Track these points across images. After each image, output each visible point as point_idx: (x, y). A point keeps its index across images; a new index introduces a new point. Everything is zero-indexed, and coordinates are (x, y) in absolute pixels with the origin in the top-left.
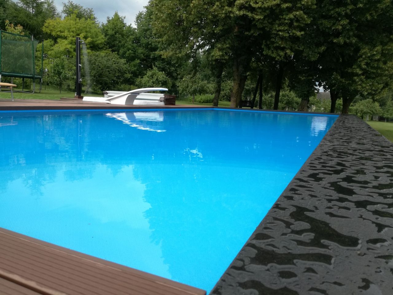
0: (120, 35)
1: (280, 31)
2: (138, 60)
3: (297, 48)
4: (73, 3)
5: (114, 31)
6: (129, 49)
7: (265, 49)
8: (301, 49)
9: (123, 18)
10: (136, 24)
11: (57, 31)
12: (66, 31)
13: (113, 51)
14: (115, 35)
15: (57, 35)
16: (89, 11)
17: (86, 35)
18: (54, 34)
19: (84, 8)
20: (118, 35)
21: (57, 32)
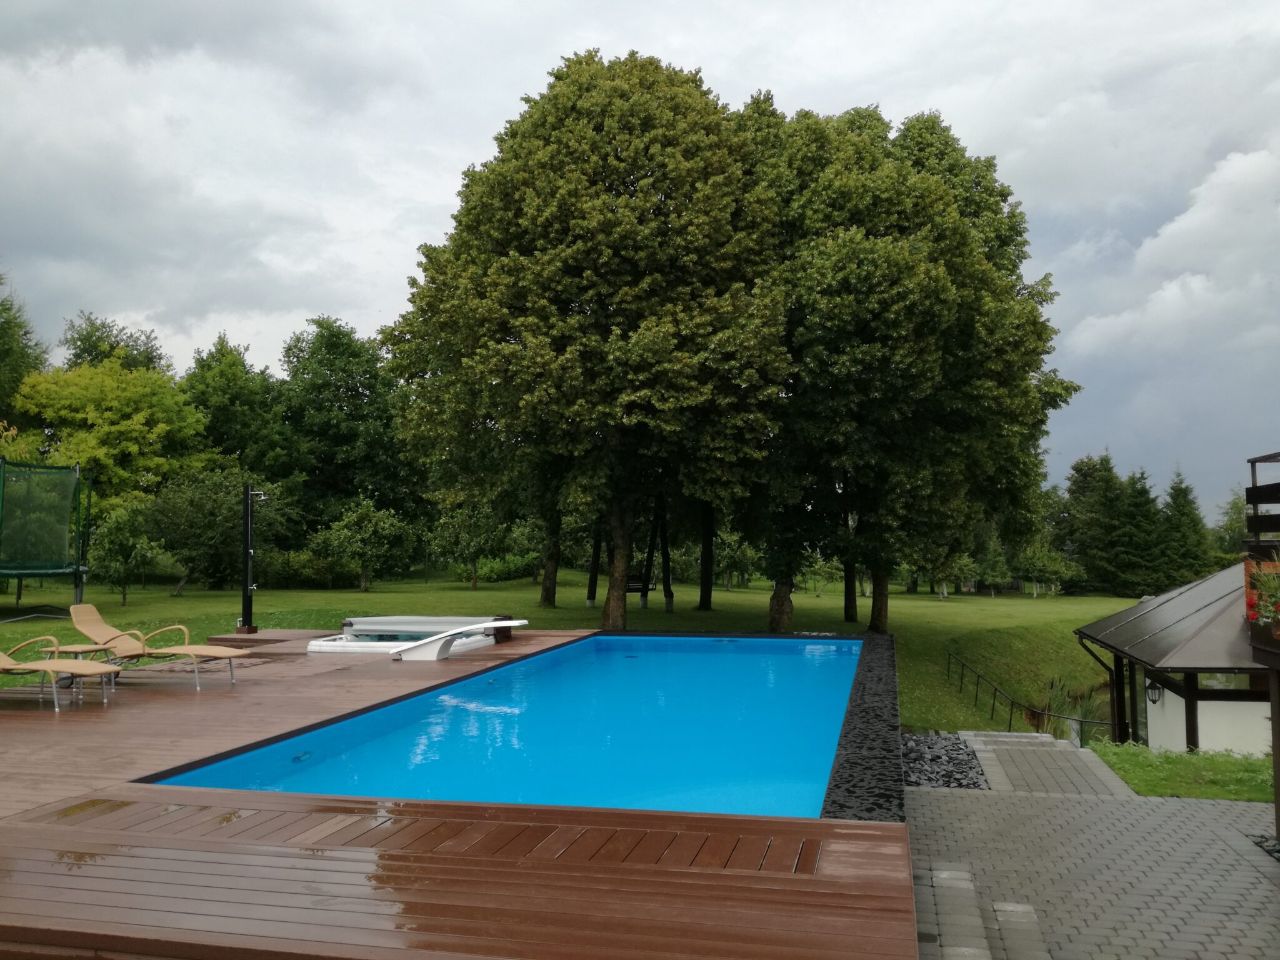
0: (246, 408)
1: (719, 449)
2: (301, 472)
3: (756, 480)
4: (93, 317)
5: (227, 396)
6: (273, 445)
7: (685, 484)
8: (763, 481)
9: (243, 350)
10: (286, 367)
11: (59, 406)
12: (90, 408)
13: (227, 452)
14: (232, 408)
15: (60, 417)
16: (143, 338)
17: (152, 415)
18: (49, 414)
19: (128, 331)
20: (241, 406)
21: (59, 410)
